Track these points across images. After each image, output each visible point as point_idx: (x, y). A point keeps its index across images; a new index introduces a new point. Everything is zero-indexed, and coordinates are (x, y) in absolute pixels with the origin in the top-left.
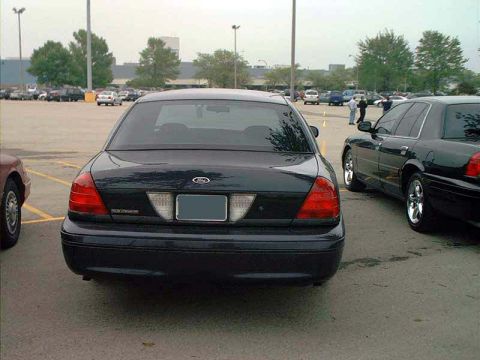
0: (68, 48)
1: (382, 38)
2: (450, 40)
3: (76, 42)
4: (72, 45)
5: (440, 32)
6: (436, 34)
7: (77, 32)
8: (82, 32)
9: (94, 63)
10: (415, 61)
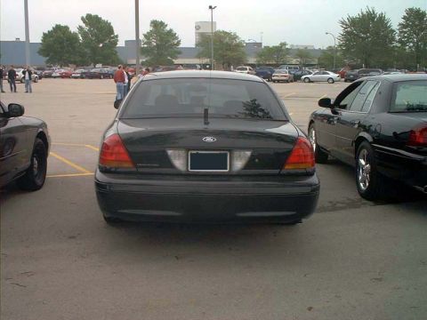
1: (363, 15)
3: (83, 25)
4: (80, 28)
5: (422, 9)
6: (418, 11)
7: (85, 16)
8: (89, 16)
9: (101, 45)
10: (397, 38)
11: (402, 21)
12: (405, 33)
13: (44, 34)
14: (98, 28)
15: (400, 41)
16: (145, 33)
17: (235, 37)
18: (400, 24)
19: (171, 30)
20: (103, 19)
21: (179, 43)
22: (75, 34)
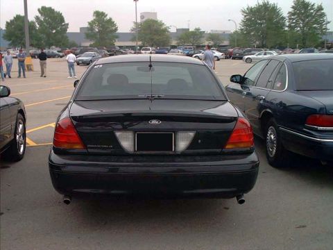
0: (34, 20)
1: (260, 5)
2: (316, 7)
3: (39, 15)
4: (37, 18)
7: (40, 8)
8: (44, 8)
9: (54, 31)
10: (287, 24)
11: (291, 10)
12: (293, 19)
13: (7, 22)
14: (52, 18)
15: (289, 26)
16: (90, 21)
17: (162, 24)
18: (289, 13)
19: (110, 19)
20: (56, 10)
21: (116, 29)
22: (33, 22)
